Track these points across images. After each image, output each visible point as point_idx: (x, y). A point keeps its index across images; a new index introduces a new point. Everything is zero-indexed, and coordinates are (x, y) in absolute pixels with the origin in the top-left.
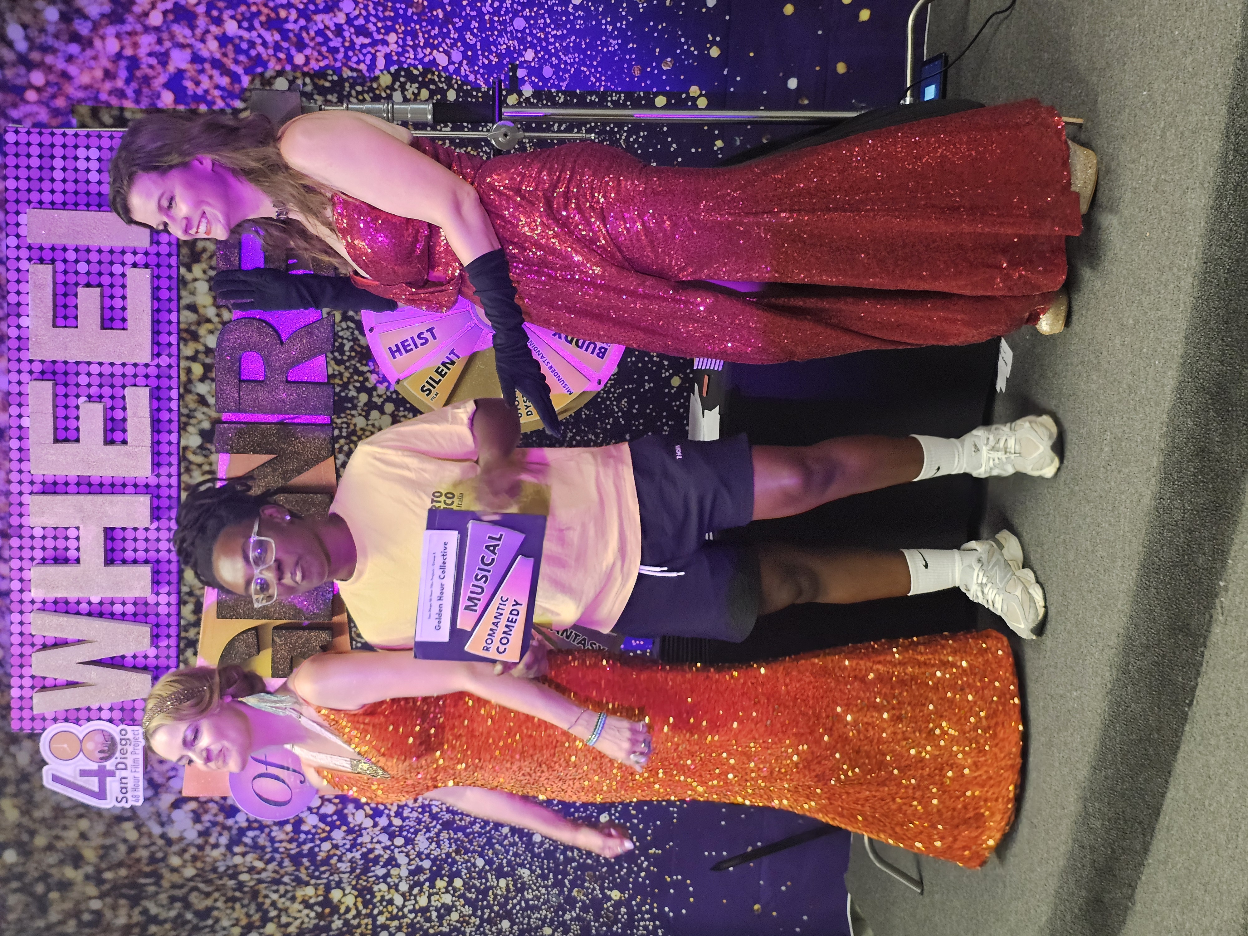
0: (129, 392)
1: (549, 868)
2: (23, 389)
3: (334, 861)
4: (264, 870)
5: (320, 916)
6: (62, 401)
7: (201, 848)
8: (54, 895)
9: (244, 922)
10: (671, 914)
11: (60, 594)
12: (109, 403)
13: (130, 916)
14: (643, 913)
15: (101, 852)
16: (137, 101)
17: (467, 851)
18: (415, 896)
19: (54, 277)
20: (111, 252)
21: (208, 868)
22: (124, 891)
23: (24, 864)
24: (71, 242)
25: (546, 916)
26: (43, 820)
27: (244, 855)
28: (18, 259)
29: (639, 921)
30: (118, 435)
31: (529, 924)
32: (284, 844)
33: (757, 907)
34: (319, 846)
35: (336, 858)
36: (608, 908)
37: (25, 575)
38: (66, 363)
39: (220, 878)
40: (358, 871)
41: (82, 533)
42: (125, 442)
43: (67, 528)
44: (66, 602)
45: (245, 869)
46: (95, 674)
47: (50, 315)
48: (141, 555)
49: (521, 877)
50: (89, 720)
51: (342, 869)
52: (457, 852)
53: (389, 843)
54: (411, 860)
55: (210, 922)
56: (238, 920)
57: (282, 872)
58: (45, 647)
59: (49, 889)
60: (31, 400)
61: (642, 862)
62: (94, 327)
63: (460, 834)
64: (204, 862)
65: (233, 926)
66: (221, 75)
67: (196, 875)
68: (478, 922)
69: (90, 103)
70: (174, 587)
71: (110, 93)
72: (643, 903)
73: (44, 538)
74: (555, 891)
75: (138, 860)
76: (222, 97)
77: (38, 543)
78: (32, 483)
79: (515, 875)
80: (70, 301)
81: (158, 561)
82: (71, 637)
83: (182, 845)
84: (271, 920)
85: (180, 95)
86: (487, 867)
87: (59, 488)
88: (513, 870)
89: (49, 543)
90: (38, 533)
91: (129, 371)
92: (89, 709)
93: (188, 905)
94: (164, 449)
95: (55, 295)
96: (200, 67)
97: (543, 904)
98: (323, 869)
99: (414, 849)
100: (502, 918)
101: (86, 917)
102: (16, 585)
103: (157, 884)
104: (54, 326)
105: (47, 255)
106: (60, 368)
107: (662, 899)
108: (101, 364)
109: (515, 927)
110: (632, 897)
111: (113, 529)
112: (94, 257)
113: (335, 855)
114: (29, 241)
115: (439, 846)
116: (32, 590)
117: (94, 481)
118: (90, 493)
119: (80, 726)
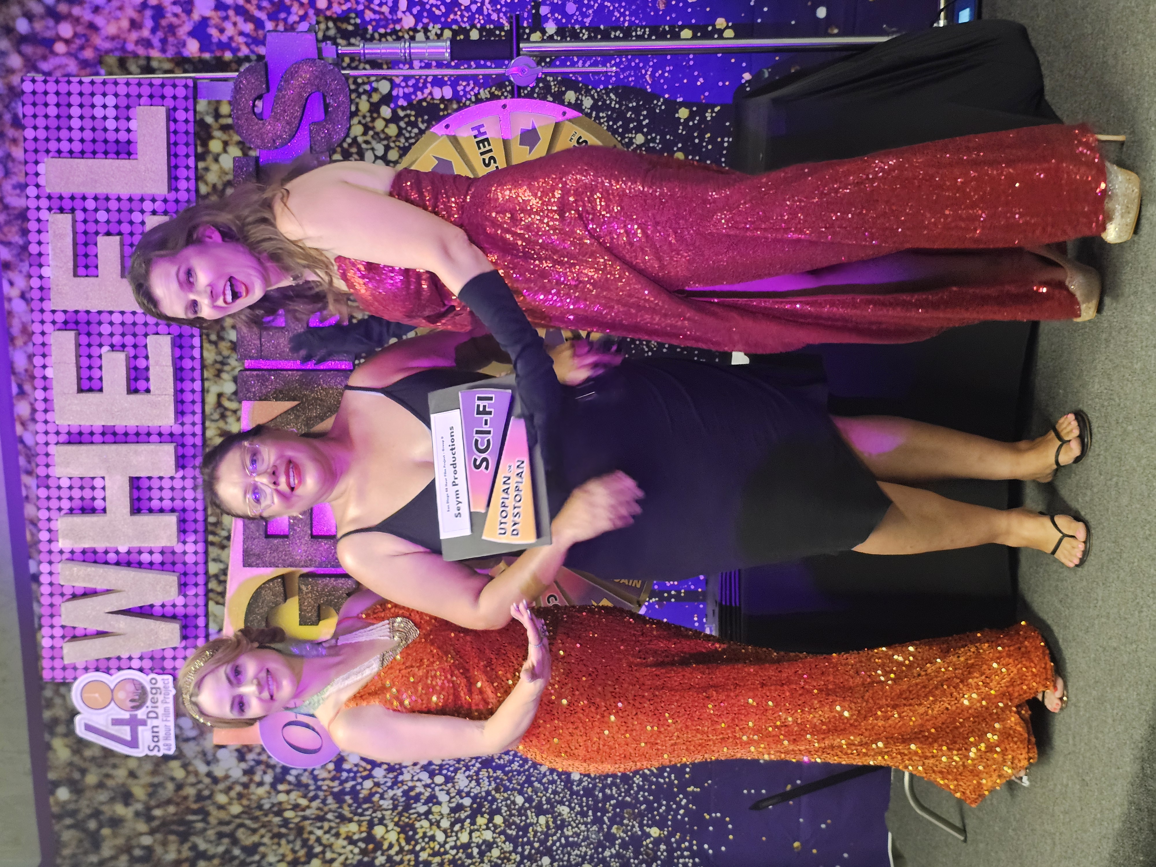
1: (587, 805)
2: (46, 339)
3: (376, 798)
4: (308, 807)
5: (364, 852)
6: (85, 351)
7: (246, 786)
8: (106, 831)
9: (290, 857)
10: (711, 851)
11: (87, 545)
12: (132, 352)
13: (179, 852)
14: (682, 850)
15: (150, 790)
16: (163, 51)
17: (506, 789)
18: (457, 832)
19: (74, 227)
20: (130, 200)
21: (254, 805)
22: (174, 827)
23: (76, 801)
24: (90, 190)
25: (586, 853)
26: (93, 759)
27: (288, 792)
28: (38, 209)
29: (678, 858)
30: (141, 384)
31: (569, 860)
32: (327, 782)
33: (796, 844)
34: (361, 784)
35: (377, 796)
36: (647, 845)
37: (53, 525)
38: (88, 312)
39: (266, 815)
40: (400, 808)
41: (108, 483)
42: (148, 391)
43: (93, 478)
44: (94, 552)
45: (290, 807)
46: (123, 623)
47: (71, 265)
48: (167, 504)
49: (560, 814)
50: (119, 669)
51: (384, 807)
52: (497, 790)
53: (429, 781)
54: (451, 798)
55: (257, 858)
56: (284, 856)
57: (326, 809)
58: (74, 596)
59: (101, 826)
60: (55, 351)
61: (681, 800)
62: (115, 276)
63: (499, 772)
64: (249, 799)
65: (279, 861)
66: (245, 21)
67: (243, 812)
68: (518, 858)
69: (118, 54)
70: (200, 536)
71: (137, 43)
72: (683, 840)
73: (71, 488)
74: (595, 828)
75: (186, 798)
76: (247, 44)
77: (65, 493)
78: (58, 433)
79: (555, 812)
80: (90, 249)
81: (184, 510)
82: (99, 587)
83: (228, 783)
84: (316, 856)
85: (205, 43)
86: (527, 805)
87: (85, 438)
88: (553, 807)
89: (77, 493)
90: (65, 483)
92: (119, 658)
93: (235, 842)
94: (188, 397)
95: (75, 244)
96: (224, 14)
97: (583, 841)
98: (365, 806)
99: (454, 787)
100: (543, 854)
101: (138, 852)
102: (44, 536)
103: (204, 820)
104: (75, 275)
105: (67, 204)
106: (83, 318)
107: (701, 836)
108: (122, 313)
109: (556, 864)
110: (671, 834)
111: (138, 478)
112: (113, 205)
113: (377, 792)
114: (48, 190)
115: (479, 784)
116: (60, 540)
117: (120, 431)
118: (115, 443)
119: (111, 675)
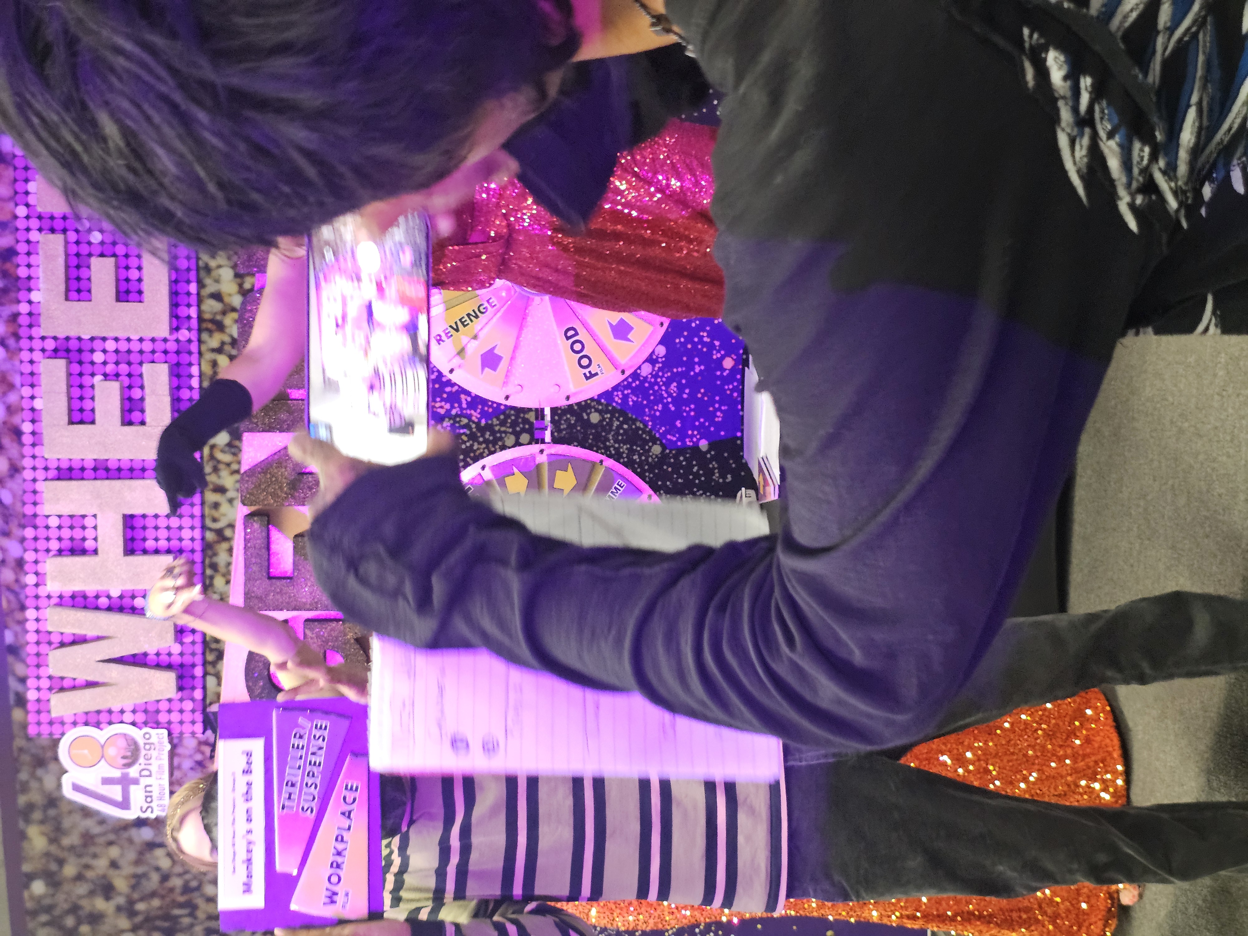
0: (146, 369)
2: (35, 368)
6: (77, 380)
8: (85, 929)
11: (78, 587)
12: (126, 381)
15: (133, 881)
19: (66, 247)
22: (159, 923)
23: (53, 895)
26: (72, 848)
28: (28, 230)
30: (136, 415)
37: (40, 568)
38: (79, 339)
41: (100, 521)
42: (143, 423)
43: (84, 516)
44: (84, 596)
46: (116, 672)
47: (62, 288)
48: (163, 544)
50: (110, 723)
58: (62, 645)
59: (79, 922)
60: (44, 380)
62: (109, 299)
73: (59, 527)
75: (172, 890)
77: (54, 533)
78: (46, 469)
80: (83, 273)
81: (181, 551)
82: (89, 633)
87: (75, 473)
89: (66, 533)
90: (54, 522)
91: (147, 346)
92: (110, 712)
95: (67, 267)
102: (30, 579)
103: (192, 915)
104: (67, 299)
105: (59, 224)
106: (73, 345)
108: (116, 339)
111: (132, 517)
114: (39, 209)
116: (49, 583)
117: (112, 465)
118: (107, 478)
119: (101, 729)
